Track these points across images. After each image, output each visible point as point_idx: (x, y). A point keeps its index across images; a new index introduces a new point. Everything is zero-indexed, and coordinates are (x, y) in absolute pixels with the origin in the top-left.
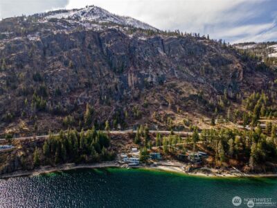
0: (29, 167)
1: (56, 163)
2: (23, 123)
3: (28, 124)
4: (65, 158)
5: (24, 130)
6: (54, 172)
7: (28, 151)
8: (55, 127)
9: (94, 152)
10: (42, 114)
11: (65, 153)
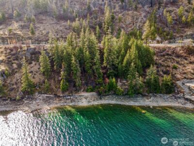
0: (12, 94)
1: (64, 91)
2: (15, 25)
3: (22, 27)
4: (78, 82)
5: (15, 34)
6: (57, 108)
7: (15, 66)
8: (60, 35)
9: (133, 75)
10: (44, 18)
11: (79, 74)
